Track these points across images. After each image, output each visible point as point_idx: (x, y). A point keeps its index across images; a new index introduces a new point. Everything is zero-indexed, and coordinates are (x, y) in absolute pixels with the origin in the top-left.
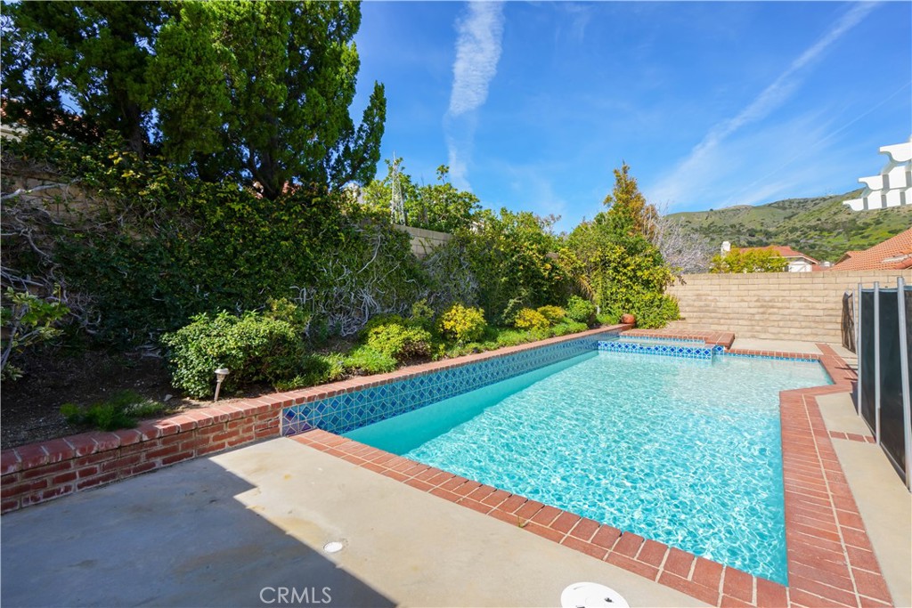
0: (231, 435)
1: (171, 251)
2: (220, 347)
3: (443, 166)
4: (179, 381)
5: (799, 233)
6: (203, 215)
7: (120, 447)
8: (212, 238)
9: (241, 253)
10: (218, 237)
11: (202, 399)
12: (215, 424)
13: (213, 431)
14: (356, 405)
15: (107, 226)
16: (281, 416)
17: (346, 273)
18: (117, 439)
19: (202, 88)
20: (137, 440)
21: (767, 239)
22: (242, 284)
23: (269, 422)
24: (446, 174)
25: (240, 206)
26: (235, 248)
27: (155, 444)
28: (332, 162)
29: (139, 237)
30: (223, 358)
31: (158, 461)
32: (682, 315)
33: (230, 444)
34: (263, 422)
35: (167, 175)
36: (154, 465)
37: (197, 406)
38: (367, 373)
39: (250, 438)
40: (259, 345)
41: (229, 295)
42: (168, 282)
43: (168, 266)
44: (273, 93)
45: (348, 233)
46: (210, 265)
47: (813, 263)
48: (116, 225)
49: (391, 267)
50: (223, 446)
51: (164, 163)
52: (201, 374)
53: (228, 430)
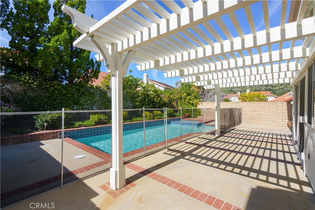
0: (45, 137)
1: (40, 98)
2: (46, 119)
3: (130, 70)
4: (36, 126)
5: (284, 86)
6: (48, 89)
7: (20, 137)
8: (50, 94)
9: (58, 98)
10: (52, 94)
11: (41, 130)
12: (42, 134)
13: (41, 136)
14: (79, 133)
15: (25, 93)
16: (58, 134)
17: (89, 102)
18: (20, 136)
19: (46, 63)
20: (24, 136)
21: (272, 88)
22: (58, 105)
23: (55, 135)
24: (131, 72)
25: (58, 87)
26: (56, 97)
27: (27, 137)
28: (90, 73)
29: (32, 95)
30: (46, 121)
31: (28, 141)
32: (202, 114)
33: (45, 139)
34: (54, 135)
35: (39, 81)
36: (27, 141)
37: (40, 131)
38: (85, 126)
39: (50, 138)
40: (55, 119)
41: (55, 107)
42: (39, 104)
43: (39, 101)
44: (66, 61)
45: (88, 92)
46: (50, 100)
47: (276, 97)
48: (27, 92)
49: (103, 100)
50: (43, 139)
51: (39, 78)
52: (41, 125)
53: (45, 136)
